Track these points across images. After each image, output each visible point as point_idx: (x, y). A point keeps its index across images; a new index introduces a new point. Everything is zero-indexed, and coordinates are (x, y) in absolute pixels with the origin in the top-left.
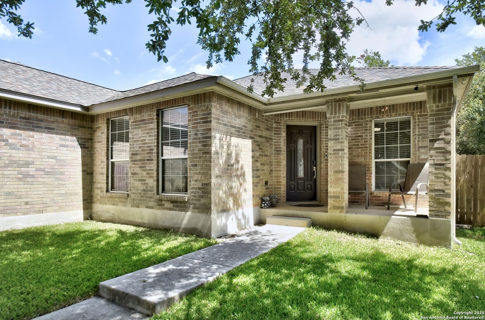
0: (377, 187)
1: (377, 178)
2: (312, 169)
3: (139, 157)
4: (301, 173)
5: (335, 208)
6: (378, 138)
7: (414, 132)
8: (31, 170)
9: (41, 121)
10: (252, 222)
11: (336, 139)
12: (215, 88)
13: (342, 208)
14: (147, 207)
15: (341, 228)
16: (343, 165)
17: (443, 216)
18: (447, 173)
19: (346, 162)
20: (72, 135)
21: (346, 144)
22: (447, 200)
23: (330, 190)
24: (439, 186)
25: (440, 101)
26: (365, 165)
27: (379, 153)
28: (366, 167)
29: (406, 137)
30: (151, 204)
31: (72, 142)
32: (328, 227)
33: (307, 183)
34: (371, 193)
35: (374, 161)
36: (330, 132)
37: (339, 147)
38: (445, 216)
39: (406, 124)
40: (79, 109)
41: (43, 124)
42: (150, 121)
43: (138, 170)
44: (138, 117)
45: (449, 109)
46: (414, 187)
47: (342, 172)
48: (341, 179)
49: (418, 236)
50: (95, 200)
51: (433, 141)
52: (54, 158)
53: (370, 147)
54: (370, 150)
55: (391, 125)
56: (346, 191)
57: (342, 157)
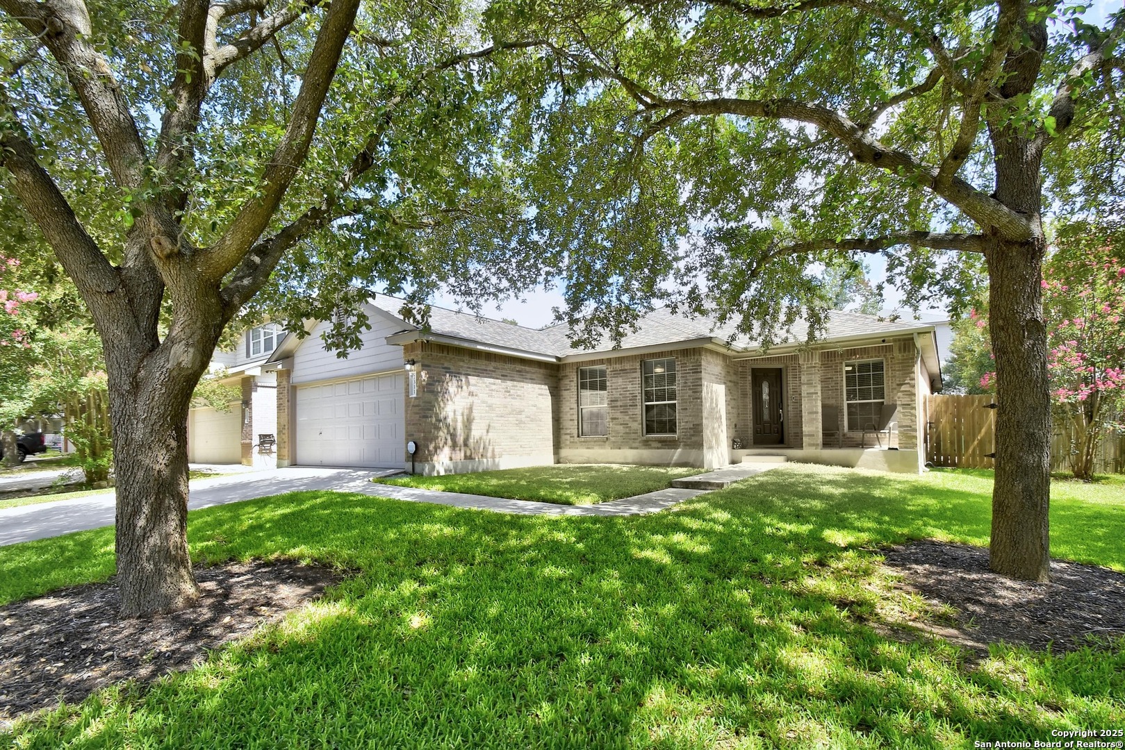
0: (850, 428)
1: (849, 419)
2: (778, 411)
3: (619, 404)
4: (766, 416)
5: (810, 445)
6: (850, 380)
7: (887, 373)
8: (523, 417)
9: (527, 372)
10: (727, 461)
11: (809, 384)
12: (709, 346)
13: (818, 445)
14: (631, 448)
15: (817, 461)
16: (816, 406)
17: (911, 448)
18: (913, 411)
19: (819, 404)
20: (545, 384)
21: (819, 388)
22: (914, 434)
23: (804, 429)
24: (907, 422)
25: (905, 351)
26: (837, 407)
27: (851, 394)
28: (838, 409)
29: (879, 380)
30: (634, 445)
31: (545, 390)
32: (805, 461)
33: (773, 426)
34: (844, 435)
35: (845, 403)
36: (803, 377)
37: (812, 391)
38: (913, 448)
39: (878, 367)
40: (554, 360)
41: (529, 376)
42: (634, 370)
43: (618, 415)
44: (618, 367)
45: (913, 359)
46: (887, 427)
47: (817, 413)
48: (816, 419)
49: (889, 466)
50: (562, 445)
51: (900, 385)
52: (535, 406)
53: (842, 390)
54: (842, 392)
55: (863, 367)
56: (821, 431)
57: (816, 400)
